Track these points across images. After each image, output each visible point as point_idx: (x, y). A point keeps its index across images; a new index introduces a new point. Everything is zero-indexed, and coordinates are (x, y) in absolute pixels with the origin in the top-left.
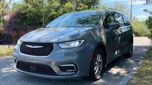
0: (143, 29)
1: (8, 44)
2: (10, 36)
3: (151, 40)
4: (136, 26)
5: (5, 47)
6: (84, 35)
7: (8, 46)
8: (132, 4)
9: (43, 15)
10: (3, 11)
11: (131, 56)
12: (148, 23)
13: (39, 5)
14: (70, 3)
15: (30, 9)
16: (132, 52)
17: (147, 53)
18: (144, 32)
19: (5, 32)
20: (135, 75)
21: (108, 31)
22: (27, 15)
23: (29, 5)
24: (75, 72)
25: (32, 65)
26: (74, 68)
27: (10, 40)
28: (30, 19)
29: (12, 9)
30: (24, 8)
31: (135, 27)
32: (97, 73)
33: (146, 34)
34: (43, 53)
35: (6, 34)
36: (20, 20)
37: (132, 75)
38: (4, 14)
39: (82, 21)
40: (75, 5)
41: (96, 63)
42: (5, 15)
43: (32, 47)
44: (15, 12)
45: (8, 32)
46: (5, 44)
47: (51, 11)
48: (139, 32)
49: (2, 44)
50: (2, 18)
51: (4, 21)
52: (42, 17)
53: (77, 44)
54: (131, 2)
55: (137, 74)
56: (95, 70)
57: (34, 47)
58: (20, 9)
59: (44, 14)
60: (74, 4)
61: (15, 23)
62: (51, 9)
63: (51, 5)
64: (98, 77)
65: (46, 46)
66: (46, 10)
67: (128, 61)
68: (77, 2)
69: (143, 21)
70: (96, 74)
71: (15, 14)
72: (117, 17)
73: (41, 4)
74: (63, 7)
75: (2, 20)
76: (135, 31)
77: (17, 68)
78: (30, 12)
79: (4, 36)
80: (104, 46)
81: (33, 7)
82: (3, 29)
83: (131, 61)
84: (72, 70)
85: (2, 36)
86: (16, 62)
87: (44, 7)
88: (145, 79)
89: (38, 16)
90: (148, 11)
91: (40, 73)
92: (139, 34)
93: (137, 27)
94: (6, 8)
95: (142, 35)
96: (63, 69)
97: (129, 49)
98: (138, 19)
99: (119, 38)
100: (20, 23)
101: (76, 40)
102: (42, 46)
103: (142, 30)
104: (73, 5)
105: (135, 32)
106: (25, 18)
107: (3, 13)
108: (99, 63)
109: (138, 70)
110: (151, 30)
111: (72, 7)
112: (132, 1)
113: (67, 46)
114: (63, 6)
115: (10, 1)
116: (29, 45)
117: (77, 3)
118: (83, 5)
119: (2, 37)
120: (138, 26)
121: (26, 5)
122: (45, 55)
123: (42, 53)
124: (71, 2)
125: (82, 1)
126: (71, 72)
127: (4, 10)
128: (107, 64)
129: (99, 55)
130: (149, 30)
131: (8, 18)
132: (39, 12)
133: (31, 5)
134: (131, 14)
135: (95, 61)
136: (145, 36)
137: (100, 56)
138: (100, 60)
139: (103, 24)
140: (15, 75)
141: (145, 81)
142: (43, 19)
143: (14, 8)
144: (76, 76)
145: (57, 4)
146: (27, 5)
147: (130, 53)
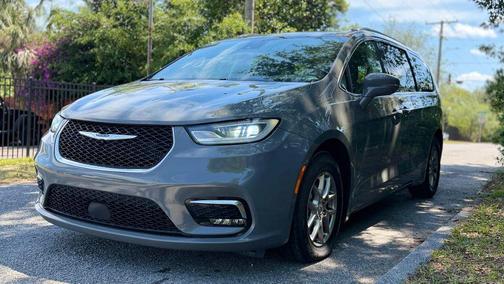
0: (476, 118)
1: (25, 144)
2: (32, 118)
3: (502, 148)
4: (453, 108)
5: (15, 153)
6: (277, 106)
7: (25, 150)
8: (441, 32)
9: (146, 51)
10: (15, 36)
11: (434, 193)
12: (495, 92)
13: (136, 20)
14: (240, 16)
15: (104, 33)
16: (437, 181)
17: (487, 186)
18: (478, 125)
19: (17, 104)
20: (443, 247)
21: (359, 101)
22: (96, 50)
23: (104, 19)
24: (241, 229)
25: (96, 201)
26: (239, 213)
27: (32, 131)
28: (102, 65)
29: (45, 30)
30: (85, 26)
31: (450, 108)
32: (317, 236)
33: (485, 136)
34: (137, 157)
35: (22, 112)
36: (70, 68)
37: (433, 246)
38: (16, 45)
39: (275, 66)
40: (255, 25)
41: (315, 202)
42: (22, 47)
43: (98, 138)
44: (54, 39)
45: (27, 104)
46: (16, 145)
47: (174, 39)
48: (463, 126)
49: (5, 145)
50: (9, 59)
51: (16, 69)
52: (145, 59)
53: (252, 131)
54: (440, 26)
55: (450, 244)
56: (309, 225)
57: (106, 139)
58: (73, 28)
59: (151, 50)
60: (253, 23)
61: (54, 75)
62: (175, 35)
63: (176, 21)
64: (321, 252)
65: (148, 136)
66: (157, 37)
67: (422, 209)
68: (262, 16)
69: (476, 92)
70: (312, 238)
71: (54, 45)
72: (391, 62)
73: (144, 17)
74: (216, 29)
75: (9, 66)
76: (451, 121)
77: (47, 209)
78: (104, 40)
79: (12, 116)
80: (345, 147)
81: (115, 27)
82: (12, 95)
83: (433, 210)
84: (232, 218)
85: (7, 116)
86: (42, 189)
87: (153, 26)
88: (479, 261)
89: (131, 56)
90: (493, 53)
91: (121, 226)
92: (462, 132)
93: (456, 110)
94: (27, 25)
95: (472, 137)
96: (200, 215)
97: (428, 170)
98: (459, 82)
99: (397, 127)
100: (69, 77)
101: (251, 119)
102: (133, 134)
103: (472, 121)
104: (250, 24)
105: (451, 127)
106: (86, 62)
107: (14, 41)
108: (326, 204)
109: (456, 234)
110: (501, 114)
111: (246, 29)
112: (442, 23)
113: (219, 139)
114: (216, 24)
115: (41, 3)
116: (91, 130)
117: (263, 18)
118: (279, 25)
119: (6, 120)
120: (460, 108)
121: (92, 16)
122: (141, 167)
123: (131, 159)
124: (243, 13)
125: (278, 14)
126: (226, 226)
127: (20, 31)
128: (352, 210)
129: (326, 177)
130: (495, 115)
131: (30, 59)
132: (134, 42)
133: (109, 17)
134: (439, 65)
135: (310, 196)
136: (483, 140)
137: (329, 179)
138: (330, 193)
139: (345, 73)
140: (38, 235)
141: (476, 267)
142: (147, 67)
143: (53, 26)
144: (243, 239)
145: (194, 18)
146: (95, 18)
147: (432, 183)
